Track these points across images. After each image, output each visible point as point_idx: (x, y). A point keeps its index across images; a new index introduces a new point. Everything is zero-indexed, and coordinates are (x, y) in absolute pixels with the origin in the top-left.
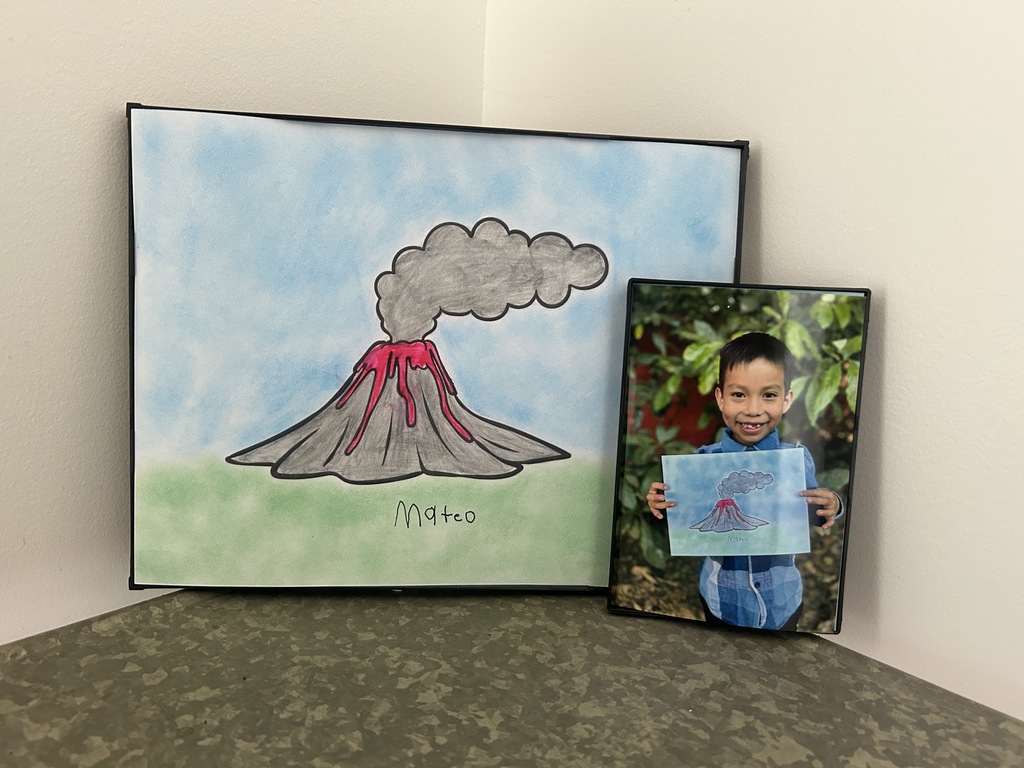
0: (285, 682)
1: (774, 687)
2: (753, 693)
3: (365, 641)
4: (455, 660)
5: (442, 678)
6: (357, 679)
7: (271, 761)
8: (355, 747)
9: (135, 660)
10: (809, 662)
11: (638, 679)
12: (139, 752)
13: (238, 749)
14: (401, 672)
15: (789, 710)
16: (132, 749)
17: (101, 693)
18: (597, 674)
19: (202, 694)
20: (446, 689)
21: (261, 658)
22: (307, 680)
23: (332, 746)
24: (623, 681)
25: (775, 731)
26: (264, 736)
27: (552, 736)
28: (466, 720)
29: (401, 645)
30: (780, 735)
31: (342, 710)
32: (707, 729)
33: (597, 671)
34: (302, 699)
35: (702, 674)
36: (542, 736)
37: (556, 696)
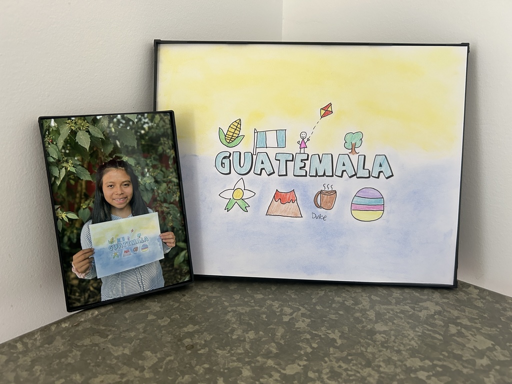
0: (228, 320)
1: (465, 312)
2: (456, 315)
3: (259, 299)
4: (306, 306)
5: (303, 315)
6: (262, 317)
7: (237, 359)
8: (275, 351)
9: (151, 313)
10: (476, 299)
11: (398, 311)
12: (172, 358)
13: (219, 354)
14: (282, 313)
15: (476, 323)
16: (168, 357)
17: (141, 330)
18: (377, 310)
19: (190, 328)
20: (308, 321)
21: (212, 309)
22: (239, 319)
23: (263, 350)
24: (391, 312)
25: (473, 333)
26: (229, 347)
27: (367, 341)
28: (323, 335)
29: (277, 300)
30: (475, 335)
31: (261, 333)
32: (440, 334)
33: (377, 308)
34: (240, 329)
35: (428, 307)
36: (362, 341)
37: (361, 322)
